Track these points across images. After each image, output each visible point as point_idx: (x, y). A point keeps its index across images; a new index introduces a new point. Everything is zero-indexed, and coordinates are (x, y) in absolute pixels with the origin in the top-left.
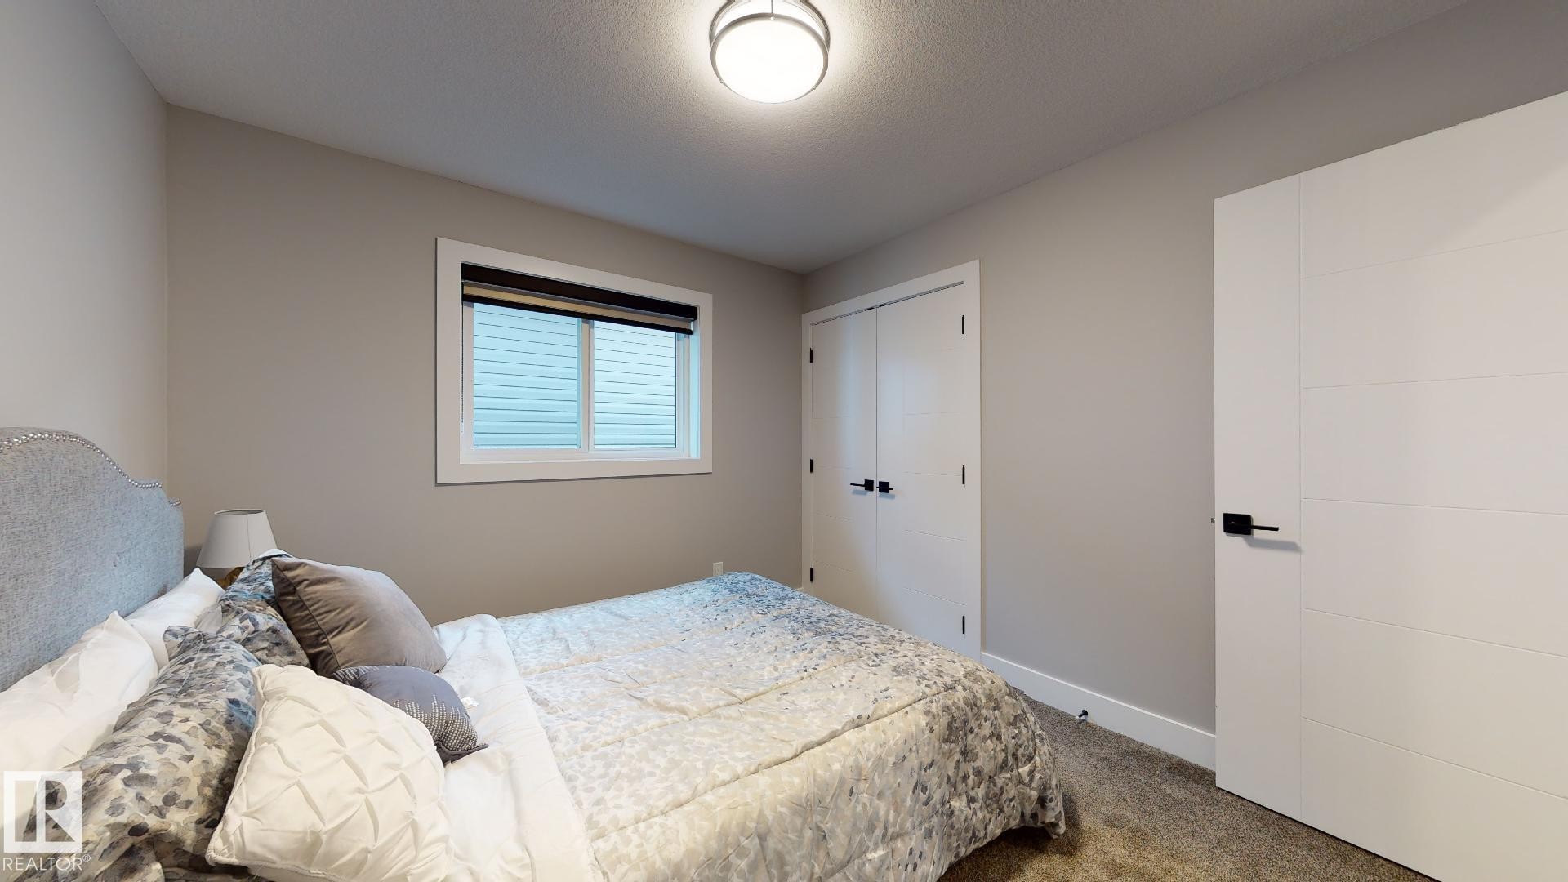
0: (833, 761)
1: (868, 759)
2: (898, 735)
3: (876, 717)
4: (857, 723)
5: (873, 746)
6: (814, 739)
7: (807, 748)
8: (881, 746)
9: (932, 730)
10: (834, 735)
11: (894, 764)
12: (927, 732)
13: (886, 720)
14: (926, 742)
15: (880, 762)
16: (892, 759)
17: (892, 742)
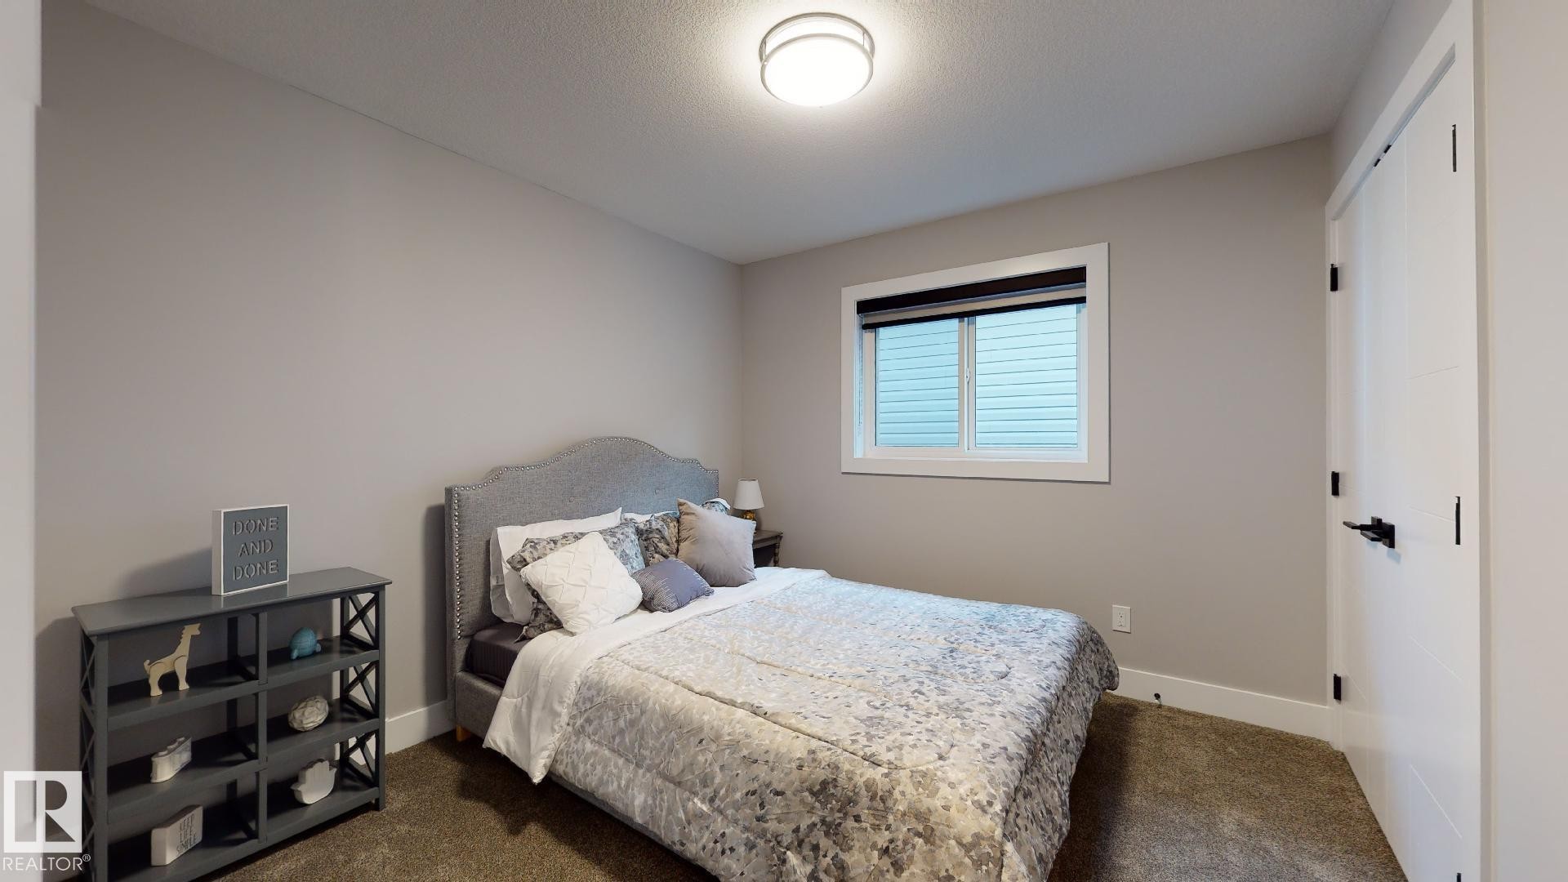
0: (709, 714)
1: (729, 734)
2: (767, 742)
3: (772, 718)
4: (755, 711)
5: (742, 730)
6: (719, 694)
7: (709, 695)
8: (746, 736)
9: (800, 767)
10: (733, 703)
11: (744, 756)
12: (794, 765)
13: (777, 727)
14: (786, 771)
15: (734, 745)
16: (745, 752)
17: (757, 742)
